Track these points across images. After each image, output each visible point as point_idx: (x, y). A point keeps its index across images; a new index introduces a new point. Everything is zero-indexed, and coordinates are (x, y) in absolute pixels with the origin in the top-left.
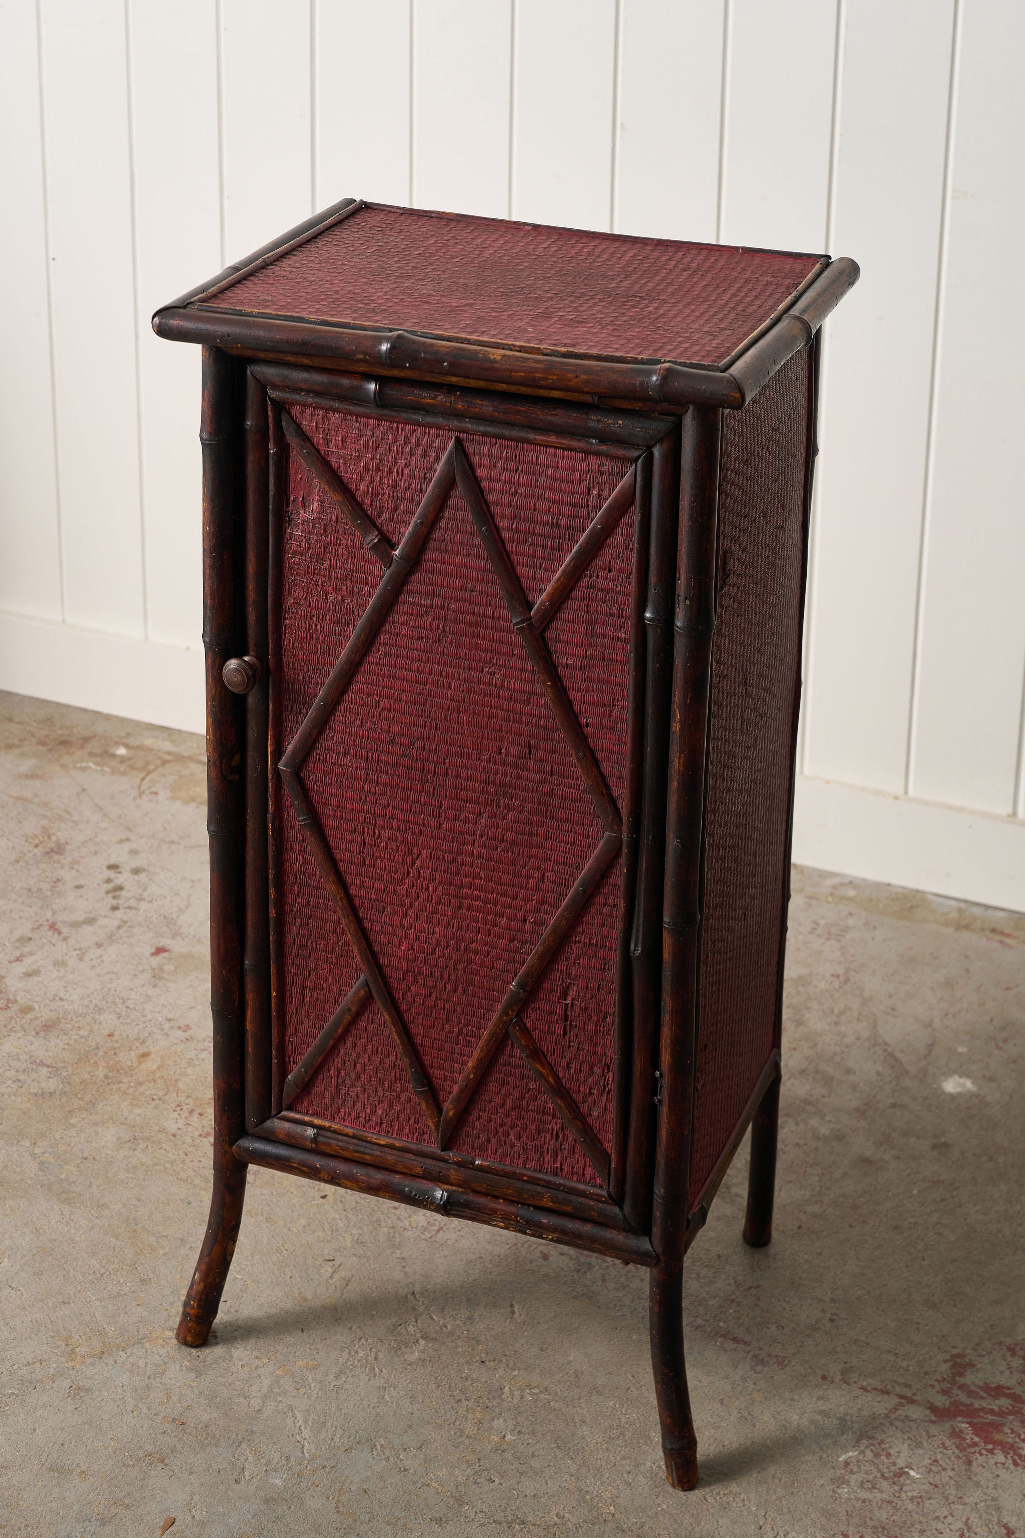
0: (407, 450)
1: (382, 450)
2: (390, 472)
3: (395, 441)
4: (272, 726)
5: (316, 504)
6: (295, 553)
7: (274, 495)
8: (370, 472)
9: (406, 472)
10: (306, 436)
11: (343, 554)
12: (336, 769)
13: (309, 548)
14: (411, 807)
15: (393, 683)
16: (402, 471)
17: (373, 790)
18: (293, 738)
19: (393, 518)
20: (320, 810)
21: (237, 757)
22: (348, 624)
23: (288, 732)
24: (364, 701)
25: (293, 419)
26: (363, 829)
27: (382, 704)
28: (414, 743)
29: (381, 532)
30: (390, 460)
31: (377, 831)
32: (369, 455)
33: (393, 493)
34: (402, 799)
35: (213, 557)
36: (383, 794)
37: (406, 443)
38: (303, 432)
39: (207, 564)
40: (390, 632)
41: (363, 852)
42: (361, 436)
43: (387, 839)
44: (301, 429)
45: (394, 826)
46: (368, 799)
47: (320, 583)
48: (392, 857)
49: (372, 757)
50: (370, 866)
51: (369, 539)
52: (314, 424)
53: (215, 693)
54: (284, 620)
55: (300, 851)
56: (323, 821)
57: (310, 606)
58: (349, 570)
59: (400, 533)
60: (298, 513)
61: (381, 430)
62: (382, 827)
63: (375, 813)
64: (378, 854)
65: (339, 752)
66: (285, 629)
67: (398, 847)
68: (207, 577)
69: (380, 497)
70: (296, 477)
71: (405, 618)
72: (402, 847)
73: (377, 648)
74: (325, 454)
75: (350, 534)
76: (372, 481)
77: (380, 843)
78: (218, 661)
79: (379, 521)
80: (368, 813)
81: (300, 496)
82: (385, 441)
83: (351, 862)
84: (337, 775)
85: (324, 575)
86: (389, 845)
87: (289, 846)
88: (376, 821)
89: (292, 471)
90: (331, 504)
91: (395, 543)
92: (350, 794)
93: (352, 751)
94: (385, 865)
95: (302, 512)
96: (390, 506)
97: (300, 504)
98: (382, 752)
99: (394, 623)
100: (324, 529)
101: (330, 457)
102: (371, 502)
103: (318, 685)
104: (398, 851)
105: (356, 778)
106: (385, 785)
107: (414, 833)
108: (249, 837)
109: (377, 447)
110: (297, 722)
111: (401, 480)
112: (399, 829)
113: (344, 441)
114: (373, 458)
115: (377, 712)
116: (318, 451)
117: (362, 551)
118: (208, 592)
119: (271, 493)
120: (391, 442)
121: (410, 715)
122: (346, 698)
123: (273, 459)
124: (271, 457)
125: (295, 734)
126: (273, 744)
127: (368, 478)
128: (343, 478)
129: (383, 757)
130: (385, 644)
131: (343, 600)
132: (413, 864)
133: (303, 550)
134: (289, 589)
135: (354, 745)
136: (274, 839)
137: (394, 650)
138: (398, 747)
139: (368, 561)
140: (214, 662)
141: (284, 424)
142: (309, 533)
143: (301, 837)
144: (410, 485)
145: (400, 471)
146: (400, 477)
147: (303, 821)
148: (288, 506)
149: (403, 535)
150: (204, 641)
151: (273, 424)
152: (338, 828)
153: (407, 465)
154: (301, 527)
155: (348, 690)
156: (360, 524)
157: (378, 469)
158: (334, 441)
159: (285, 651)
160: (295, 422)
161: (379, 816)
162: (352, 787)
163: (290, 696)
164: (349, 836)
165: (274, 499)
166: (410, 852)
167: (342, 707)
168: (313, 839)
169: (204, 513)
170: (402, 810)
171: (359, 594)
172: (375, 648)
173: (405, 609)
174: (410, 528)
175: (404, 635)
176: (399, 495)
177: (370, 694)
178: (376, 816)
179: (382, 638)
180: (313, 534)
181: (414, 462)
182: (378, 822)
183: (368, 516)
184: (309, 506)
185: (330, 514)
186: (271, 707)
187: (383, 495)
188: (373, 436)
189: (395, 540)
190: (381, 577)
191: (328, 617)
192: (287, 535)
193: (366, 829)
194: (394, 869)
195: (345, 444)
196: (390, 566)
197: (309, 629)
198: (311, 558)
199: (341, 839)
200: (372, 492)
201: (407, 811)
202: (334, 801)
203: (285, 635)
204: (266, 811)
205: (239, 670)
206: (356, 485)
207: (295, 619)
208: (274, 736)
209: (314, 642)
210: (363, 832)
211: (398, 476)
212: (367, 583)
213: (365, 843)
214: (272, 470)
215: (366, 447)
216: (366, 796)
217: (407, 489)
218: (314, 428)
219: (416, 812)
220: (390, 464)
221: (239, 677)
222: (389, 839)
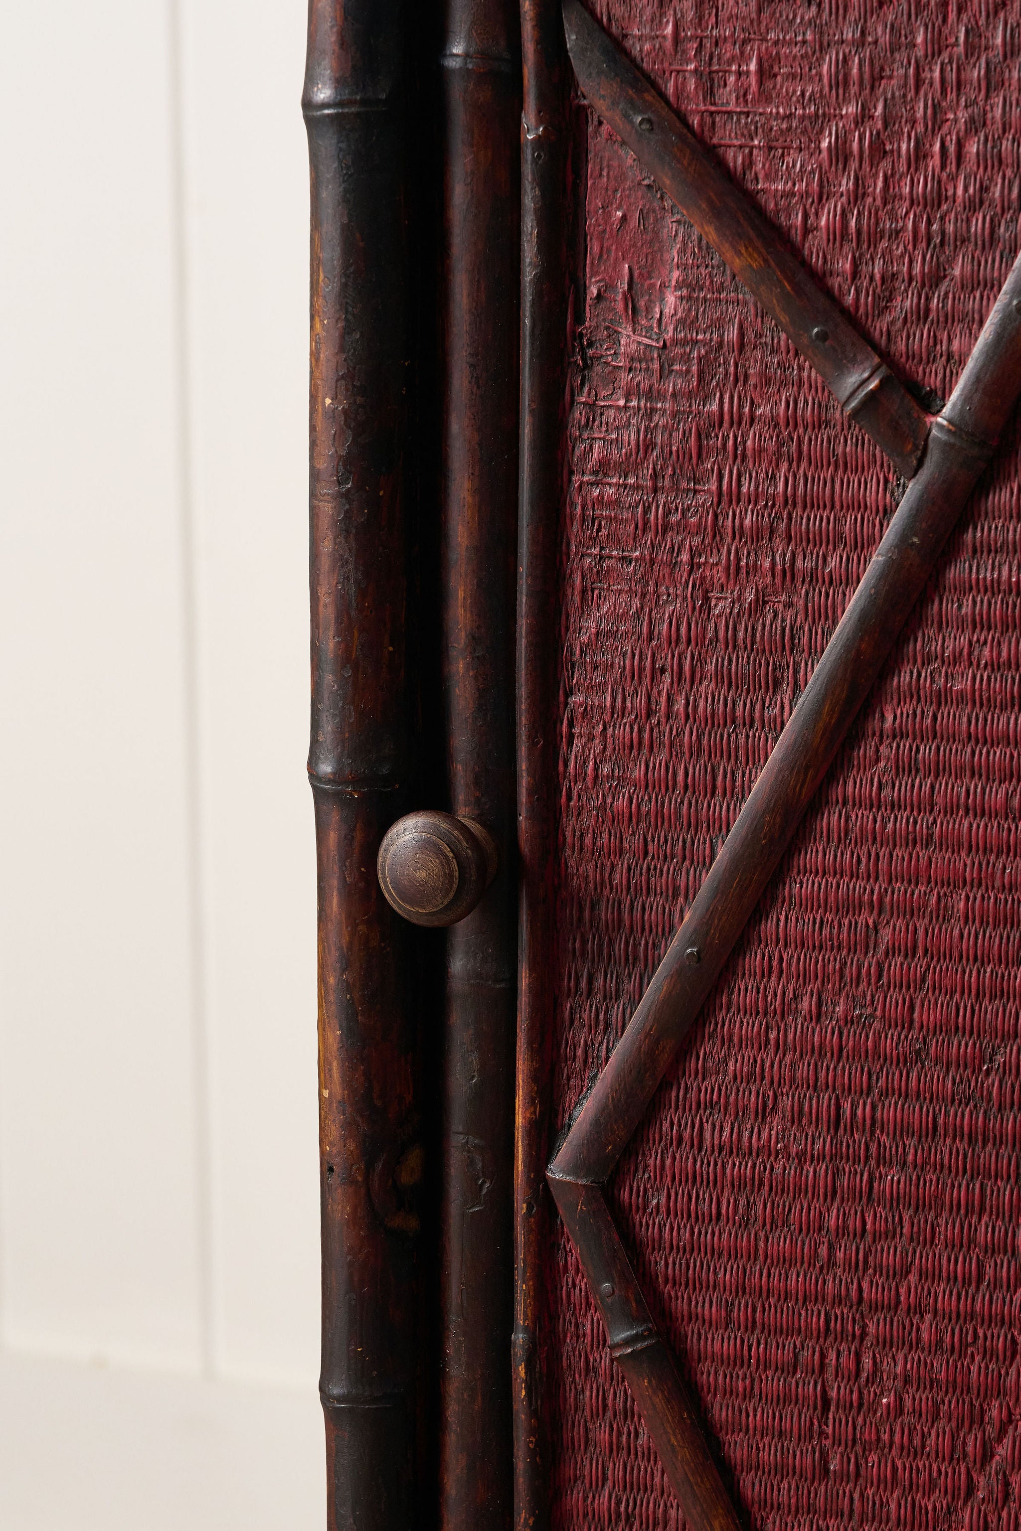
0: (976, 73)
1: (890, 87)
2: (920, 155)
3: (938, 45)
4: (530, 1043)
5: (671, 299)
6: (604, 467)
7: (538, 280)
8: (854, 165)
9: (973, 148)
10: (639, 68)
11: (759, 452)
12: (735, 1167)
13: (649, 446)
14: (980, 1266)
15: (923, 862)
16: (960, 145)
17: (854, 1223)
18: (593, 1079)
19: (928, 310)
20: (681, 1306)
21: (414, 1159)
22: (777, 683)
23: (579, 1064)
24: (826, 931)
25: (599, 21)
26: (823, 1356)
27: (886, 935)
28: (994, 1053)
29: (886, 357)
30: (920, 114)
31: (867, 1362)
32: (850, 109)
33: (929, 223)
34: (950, 1245)
35: (346, 495)
36: (890, 1234)
37: (971, 49)
38: (633, 61)
39: (325, 523)
40: (915, 693)
41: (821, 1433)
42: (823, 48)
43: (899, 1383)
44: (627, 53)
45: (925, 1336)
46: (840, 1255)
47: (685, 557)
48: (917, 1441)
49: (853, 1114)
50: (843, 1476)
51: (852, 380)
52: (669, 30)
53: (350, 943)
54: (569, 693)
55: (614, 1448)
56: (692, 1342)
57: (650, 638)
58: (780, 500)
59: (950, 356)
60: (613, 335)
61: (891, 17)
62: (886, 1343)
63: (860, 1299)
64: (869, 1435)
65: (746, 1108)
66: (571, 725)
67: (936, 1406)
68: (325, 563)
69: (884, 244)
70: (608, 215)
71: (964, 641)
72: (950, 1403)
73: (871, 752)
74: (702, 124)
75: (784, 383)
76: (858, 195)
77: (878, 1396)
78: (359, 835)
79: (880, 327)
80: (838, 1300)
81: (620, 277)
82: (901, 56)
83: (782, 1470)
84: (739, 1185)
85: (699, 528)
86: (908, 1403)
87: (578, 1433)
88: (864, 1327)
89: (594, 201)
90: (721, 288)
91: (933, 392)
92: (780, 1243)
93: (786, 1103)
94: (894, 1469)
95: (626, 330)
96: (917, 269)
97: (620, 306)
98: (886, 1093)
99: (928, 660)
100: (701, 373)
101: (719, 132)
102: (855, 265)
103: (675, 896)
104: (936, 1417)
105: (799, 1190)
106: (895, 1201)
107: (989, 1354)
108: (453, 1412)
109: (877, 78)
110: (607, 1025)
111: (953, 178)
112: (940, 1342)
113: (765, 73)
114: (864, 116)
115: (870, 962)
116: (682, 118)
117: (825, 433)
118: (329, 613)
119: (529, 275)
120: (920, 53)
121: (978, 959)
122: (768, 927)
123: (535, 160)
124: (528, 155)
125: (600, 1067)
126: (531, 1101)
127: (846, 184)
128: (762, 198)
129: (890, 1111)
130: (898, 734)
131: (761, 602)
132: (987, 1455)
133: (628, 456)
134: (584, 592)
135: (793, 1079)
136: (533, 1413)
137: (926, 751)
138: (938, 1072)
139: (845, 465)
140: (348, 840)
141: (571, 39)
142: (650, 394)
143: (620, 1401)
144: (984, 189)
145: (952, 149)
146: (952, 167)
147: (627, 1342)
148: (579, 318)
149: (962, 363)
150: (314, 776)
151: (538, 42)
152: (740, 1361)
153: (975, 125)
154: (624, 378)
155: (774, 899)
156: (823, 336)
157: (879, 151)
158: (732, 79)
159: (569, 798)
160: (606, 31)
161: (875, 1307)
162: (786, 1222)
163: (584, 942)
164: (774, 1383)
165: (539, 295)
166: (978, 1419)
167: (754, 960)
168: (659, 1401)
169: (315, 356)
170: (952, 1279)
171: (813, 577)
172: (867, 749)
173: (966, 609)
174: (986, 334)
175: (961, 698)
176: (950, 228)
177: (851, 906)
178: (864, 1307)
179: (890, 718)
180: (661, 396)
181: (998, 112)
182: (871, 1329)
183: (844, 311)
184: (648, 310)
185: (719, 324)
186: (524, 981)
187: (896, 234)
188: (861, 43)
189: (933, 381)
190: (888, 512)
191: (710, 667)
192: (578, 415)
193: (832, 1355)
194: (924, 1477)
195: (769, 84)
196: (920, 463)
197: (649, 713)
198: (655, 476)
199: (748, 1395)
200: (859, 232)
201: (966, 1282)
202: (727, 1276)
203: (570, 743)
204: (509, 1325)
205: (435, 845)
206: (806, 216)
207: (603, 685)
208: (535, 1077)
209: (663, 756)
210: (823, 1366)
211: (943, 166)
212: (839, 537)
213: (826, 1402)
214: (529, 200)
215: (841, 81)
216: (831, 1247)
217: (974, 205)
218: (669, 44)
219: (995, 1284)
220: (920, 128)
221: (434, 864)
222: (906, 1381)
